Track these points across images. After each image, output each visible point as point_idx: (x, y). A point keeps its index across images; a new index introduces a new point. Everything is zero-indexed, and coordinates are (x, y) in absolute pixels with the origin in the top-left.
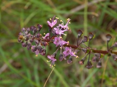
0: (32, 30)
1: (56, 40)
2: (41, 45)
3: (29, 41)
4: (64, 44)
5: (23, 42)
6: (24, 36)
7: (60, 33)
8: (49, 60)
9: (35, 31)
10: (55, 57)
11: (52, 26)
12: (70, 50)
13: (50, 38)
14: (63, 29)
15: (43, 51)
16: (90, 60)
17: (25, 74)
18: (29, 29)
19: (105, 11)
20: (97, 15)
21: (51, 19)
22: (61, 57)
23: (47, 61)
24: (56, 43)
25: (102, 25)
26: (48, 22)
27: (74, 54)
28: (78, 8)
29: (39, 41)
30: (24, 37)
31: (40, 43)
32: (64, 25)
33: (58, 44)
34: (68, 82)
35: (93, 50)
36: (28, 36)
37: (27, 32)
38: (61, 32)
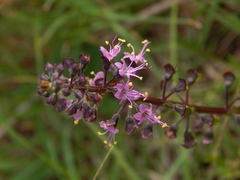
0: (68, 67)
1: (120, 90)
2: (88, 100)
3: (60, 92)
4: (136, 97)
5: (47, 96)
6: (49, 81)
7: (128, 75)
8: (103, 130)
9: (74, 70)
10: (115, 126)
11: (110, 59)
12: (150, 111)
13: (106, 85)
14: (134, 65)
15: (92, 113)
16: (190, 130)
17: (41, 148)
18: (61, 66)
19: (213, 15)
20: (198, 25)
21: (107, 43)
22: (130, 125)
23: (99, 133)
24: (121, 95)
25: (208, 42)
26: (102, 48)
27: (157, 119)
28: (156, 9)
29: (83, 91)
30: (50, 84)
31: (85, 97)
32: (136, 54)
33: (125, 97)
34: (132, 165)
35: (195, 107)
36: (59, 81)
37: (56, 74)
38: (130, 72)
